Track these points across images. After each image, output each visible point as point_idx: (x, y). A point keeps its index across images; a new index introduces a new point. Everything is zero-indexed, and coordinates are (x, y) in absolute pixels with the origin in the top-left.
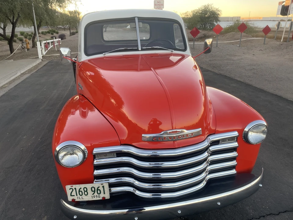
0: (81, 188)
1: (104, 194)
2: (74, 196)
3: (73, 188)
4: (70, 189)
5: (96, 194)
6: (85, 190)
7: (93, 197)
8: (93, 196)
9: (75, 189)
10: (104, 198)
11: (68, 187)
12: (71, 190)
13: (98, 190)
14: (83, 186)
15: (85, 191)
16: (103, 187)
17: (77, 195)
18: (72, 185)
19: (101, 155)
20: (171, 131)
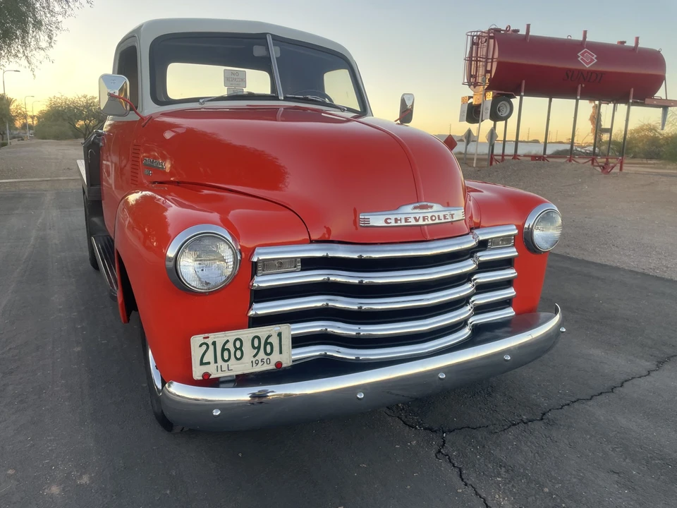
0: (228, 341)
1: (281, 353)
2: (209, 363)
3: (209, 342)
4: (201, 346)
5: (261, 355)
6: (238, 344)
7: (254, 365)
8: (254, 360)
9: (214, 343)
10: (279, 364)
11: (196, 340)
12: (204, 347)
13: (266, 343)
14: (231, 335)
15: (236, 349)
16: (280, 335)
17: (216, 362)
18: (206, 335)
19: (269, 265)
20: (417, 205)
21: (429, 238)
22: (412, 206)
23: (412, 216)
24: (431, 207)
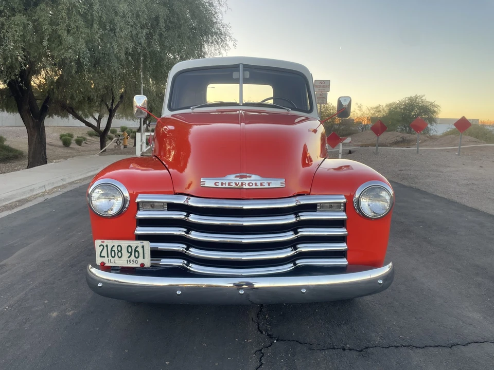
0: (114, 246)
1: (144, 258)
2: (104, 257)
3: (105, 244)
4: (100, 246)
5: (133, 257)
6: (119, 249)
7: (129, 262)
8: (129, 259)
9: (107, 246)
10: (142, 265)
11: (98, 242)
12: (102, 247)
13: (135, 251)
14: (116, 243)
15: (119, 251)
16: (143, 247)
17: (108, 257)
18: (103, 240)
20: (239, 175)
21: (245, 197)
22: (234, 175)
23: (234, 182)
24: (250, 177)
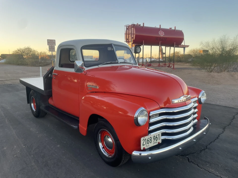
0: (148, 138)
1: (159, 140)
2: (145, 145)
3: (145, 139)
5: (155, 141)
7: (154, 144)
10: (159, 143)
11: (142, 139)
12: (144, 140)
16: (159, 135)
18: (144, 137)
19: (153, 116)
20: (184, 96)
21: (187, 104)
23: (183, 99)
